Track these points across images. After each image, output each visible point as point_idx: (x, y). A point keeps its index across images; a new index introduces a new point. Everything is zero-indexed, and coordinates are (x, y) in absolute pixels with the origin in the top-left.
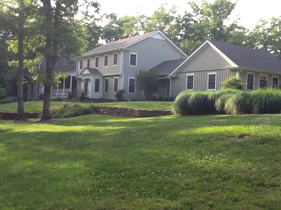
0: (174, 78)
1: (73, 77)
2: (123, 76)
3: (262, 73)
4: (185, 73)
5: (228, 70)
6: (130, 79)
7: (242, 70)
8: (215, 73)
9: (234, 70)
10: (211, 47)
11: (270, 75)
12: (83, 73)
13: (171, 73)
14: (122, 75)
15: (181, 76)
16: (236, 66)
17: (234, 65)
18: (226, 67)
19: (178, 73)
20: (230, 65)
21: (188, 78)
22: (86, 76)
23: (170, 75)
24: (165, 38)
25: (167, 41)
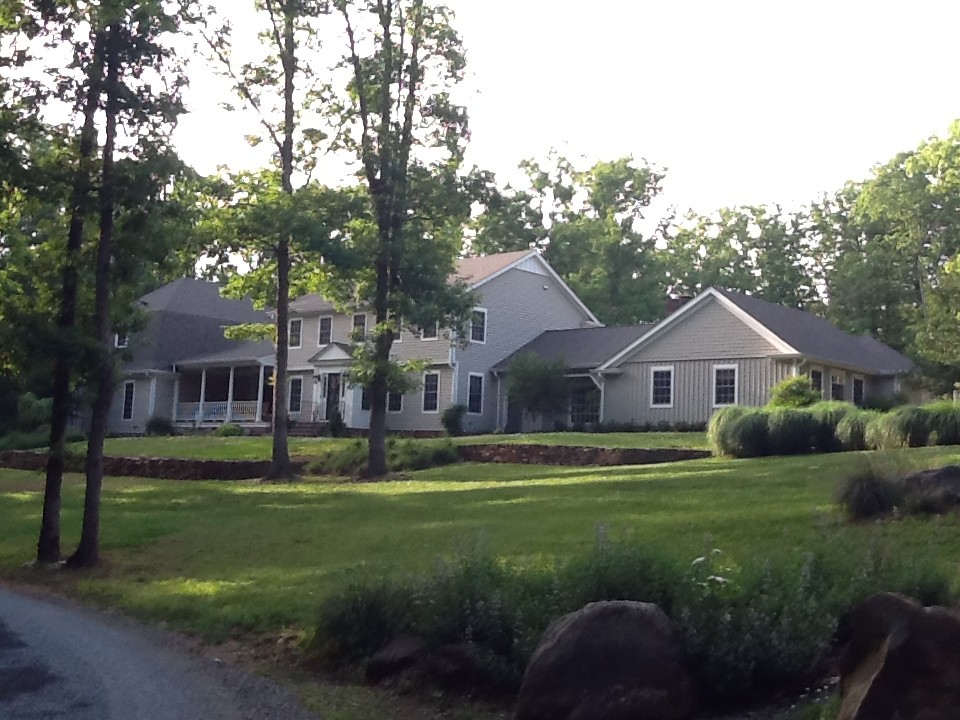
0: (609, 377)
1: (266, 368)
2: (457, 368)
3: (838, 368)
4: (644, 365)
5: (769, 360)
6: (472, 377)
7: (805, 360)
8: (735, 366)
9: (786, 361)
10: (720, 306)
11: (849, 373)
12: (321, 358)
13: (605, 362)
14: (454, 365)
15: (633, 370)
16: (793, 351)
17: (785, 349)
18: (768, 353)
19: (625, 363)
20: (775, 349)
21: (655, 377)
22: (334, 366)
23: (603, 368)
24: (546, 270)
25: (551, 278)
